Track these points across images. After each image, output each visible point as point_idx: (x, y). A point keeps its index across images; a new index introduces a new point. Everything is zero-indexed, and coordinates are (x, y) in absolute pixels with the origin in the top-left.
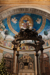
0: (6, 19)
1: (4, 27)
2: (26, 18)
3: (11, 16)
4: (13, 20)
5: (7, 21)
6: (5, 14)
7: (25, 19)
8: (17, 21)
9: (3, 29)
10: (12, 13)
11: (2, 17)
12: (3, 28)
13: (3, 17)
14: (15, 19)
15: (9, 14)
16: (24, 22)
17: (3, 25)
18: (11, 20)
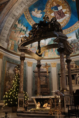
0: (23, 16)
1: (25, 28)
2: (54, 3)
3: (28, 8)
4: (34, 13)
5: (26, 17)
6: (17, 8)
7: (52, 4)
8: (41, 13)
9: (24, 32)
10: (28, 3)
11: (14, 15)
12: (24, 30)
13: (17, 14)
14: (36, 10)
15: (24, 6)
16: (53, 10)
17: (23, 26)
18: (31, 14)
